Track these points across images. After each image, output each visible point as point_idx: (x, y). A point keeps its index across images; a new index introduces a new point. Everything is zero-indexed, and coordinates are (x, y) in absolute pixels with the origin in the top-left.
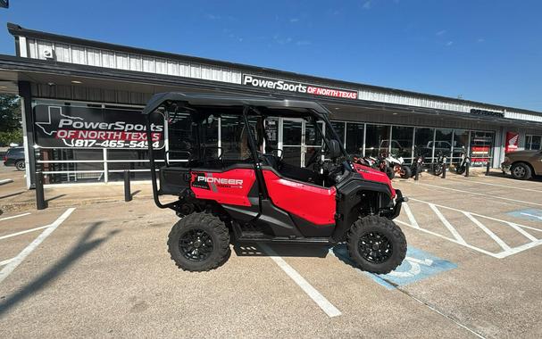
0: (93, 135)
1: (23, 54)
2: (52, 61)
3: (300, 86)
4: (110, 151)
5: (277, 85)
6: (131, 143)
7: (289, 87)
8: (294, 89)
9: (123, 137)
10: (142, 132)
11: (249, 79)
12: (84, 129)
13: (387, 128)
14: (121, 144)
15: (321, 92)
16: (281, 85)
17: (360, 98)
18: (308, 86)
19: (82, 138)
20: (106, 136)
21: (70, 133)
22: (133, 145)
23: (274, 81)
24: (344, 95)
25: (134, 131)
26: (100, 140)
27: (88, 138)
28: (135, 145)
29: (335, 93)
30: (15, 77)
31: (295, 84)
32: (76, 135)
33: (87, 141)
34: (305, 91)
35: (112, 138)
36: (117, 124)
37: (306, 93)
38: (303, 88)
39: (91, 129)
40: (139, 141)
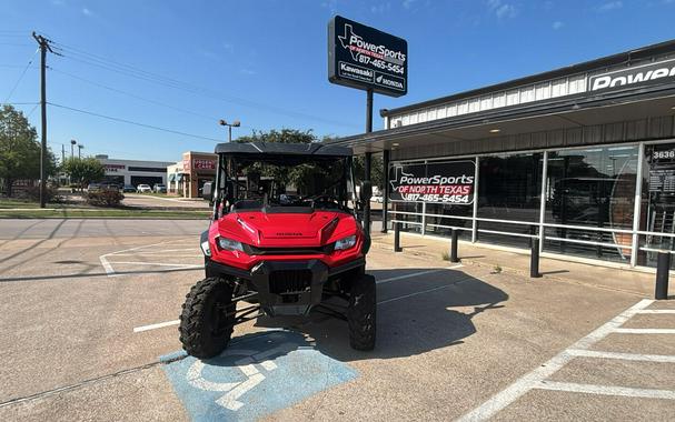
0: (418, 189)
4: (427, 205)
6: (444, 197)
9: (439, 191)
10: (454, 184)
11: (606, 81)
12: (413, 184)
14: (436, 198)
19: (412, 193)
20: (426, 191)
21: (405, 189)
22: (446, 199)
25: (447, 184)
26: (422, 195)
27: (415, 193)
32: (409, 189)
33: (414, 195)
35: (430, 193)
36: (435, 178)
39: (417, 184)
40: (450, 196)
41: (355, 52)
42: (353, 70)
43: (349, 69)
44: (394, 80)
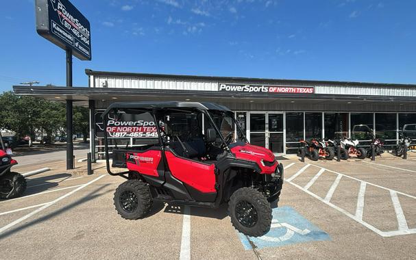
0: (125, 129)
1: (92, 86)
2: (105, 88)
3: (263, 88)
4: (134, 139)
5: (244, 89)
6: (147, 133)
7: (254, 89)
8: (258, 90)
9: (142, 130)
10: (153, 126)
11: (224, 86)
12: (120, 126)
13: (346, 115)
14: (141, 135)
15: (280, 90)
16: (248, 88)
17: (317, 92)
18: (269, 87)
19: (119, 131)
20: (132, 130)
21: (113, 128)
22: (148, 135)
23: (242, 86)
24: (301, 90)
25: (149, 126)
26: (129, 133)
27: (122, 131)
28: (149, 135)
29: (293, 90)
30: (87, 98)
31: (259, 87)
32: (116, 129)
33: (121, 133)
34: (267, 91)
35: (135, 131)
36: (139, 122)
37: (268, 93)
38: (265, 88)
39: (124, 126)
40: (151, 133)
41: (62, 18)
42: (61, 31)
43: (58, 29)
44: (85, 48)
